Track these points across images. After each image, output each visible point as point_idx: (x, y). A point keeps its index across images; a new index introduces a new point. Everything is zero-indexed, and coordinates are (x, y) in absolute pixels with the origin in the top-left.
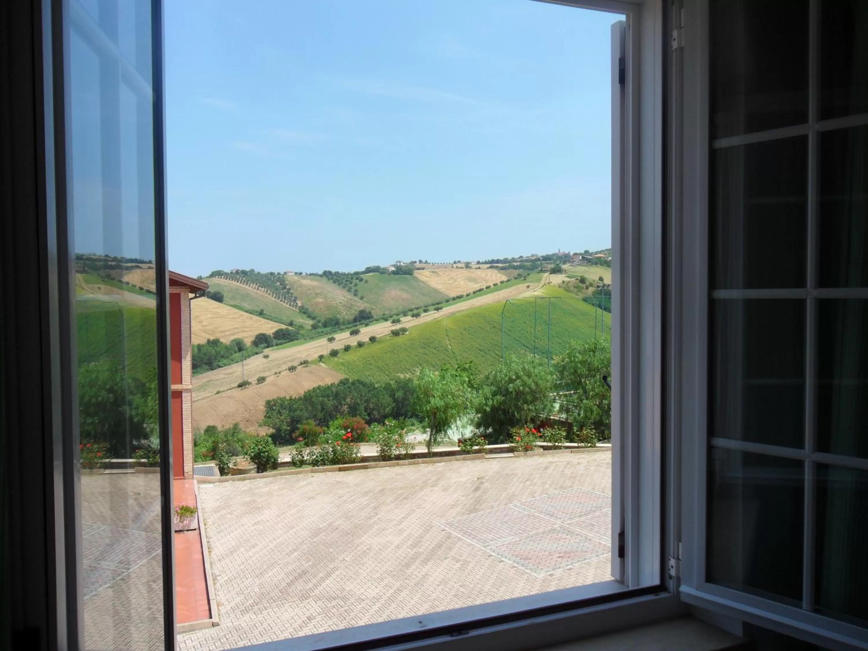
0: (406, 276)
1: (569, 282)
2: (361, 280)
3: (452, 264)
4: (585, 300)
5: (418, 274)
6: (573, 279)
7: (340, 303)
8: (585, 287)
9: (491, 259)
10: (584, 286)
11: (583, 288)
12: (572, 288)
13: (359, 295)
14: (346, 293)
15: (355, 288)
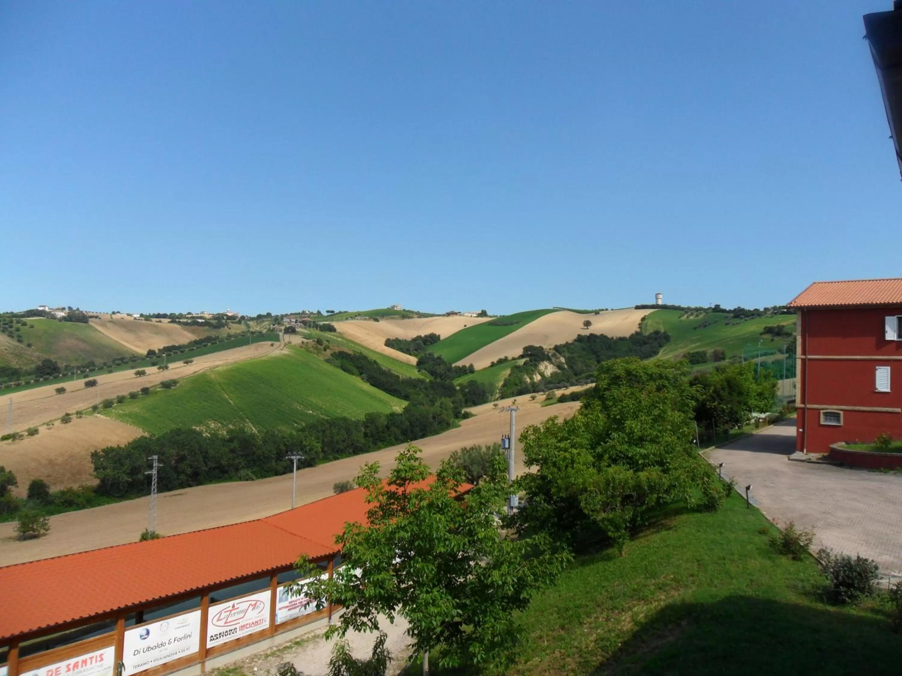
0: (80, 324)
1: (307, 343)
2: (25, 324)
3: (111, 315)
4: (327, 361)
5: (93, 322)
6: (311, 340)
7: (6, 349)
8: (322, 349)
9: (156, 313)
10: (322, 347)
11: (321, 349)
12: (311, 349)
13: (26, 342)
14: (8, 339)
15: (18, 333)
